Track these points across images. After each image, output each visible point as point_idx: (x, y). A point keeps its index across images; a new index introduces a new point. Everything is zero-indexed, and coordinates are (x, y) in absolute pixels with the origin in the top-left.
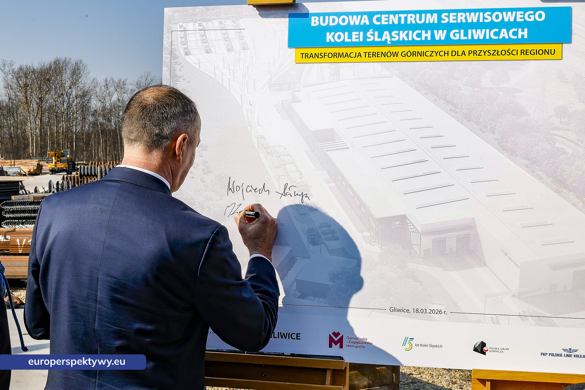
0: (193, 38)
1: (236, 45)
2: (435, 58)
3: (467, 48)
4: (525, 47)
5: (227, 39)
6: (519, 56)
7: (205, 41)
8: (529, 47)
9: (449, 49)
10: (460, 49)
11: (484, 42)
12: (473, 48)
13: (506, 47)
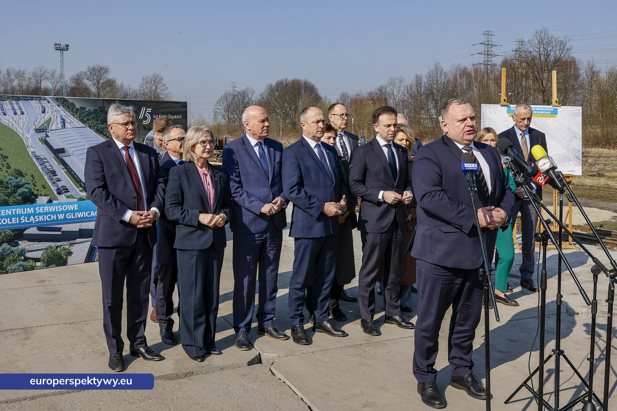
0: (488, 111)
1: (497, 112)
2: (534, 117)
3: (540, 115)
4: (550, 115)
5: (495, 111)
6: (549, 117)
7: (490, 111)
8: (551, 115)
9: (537, 115)
10: (539, 115)
11: (543, 114)
12: (541, 115)
13: (547, 115)
